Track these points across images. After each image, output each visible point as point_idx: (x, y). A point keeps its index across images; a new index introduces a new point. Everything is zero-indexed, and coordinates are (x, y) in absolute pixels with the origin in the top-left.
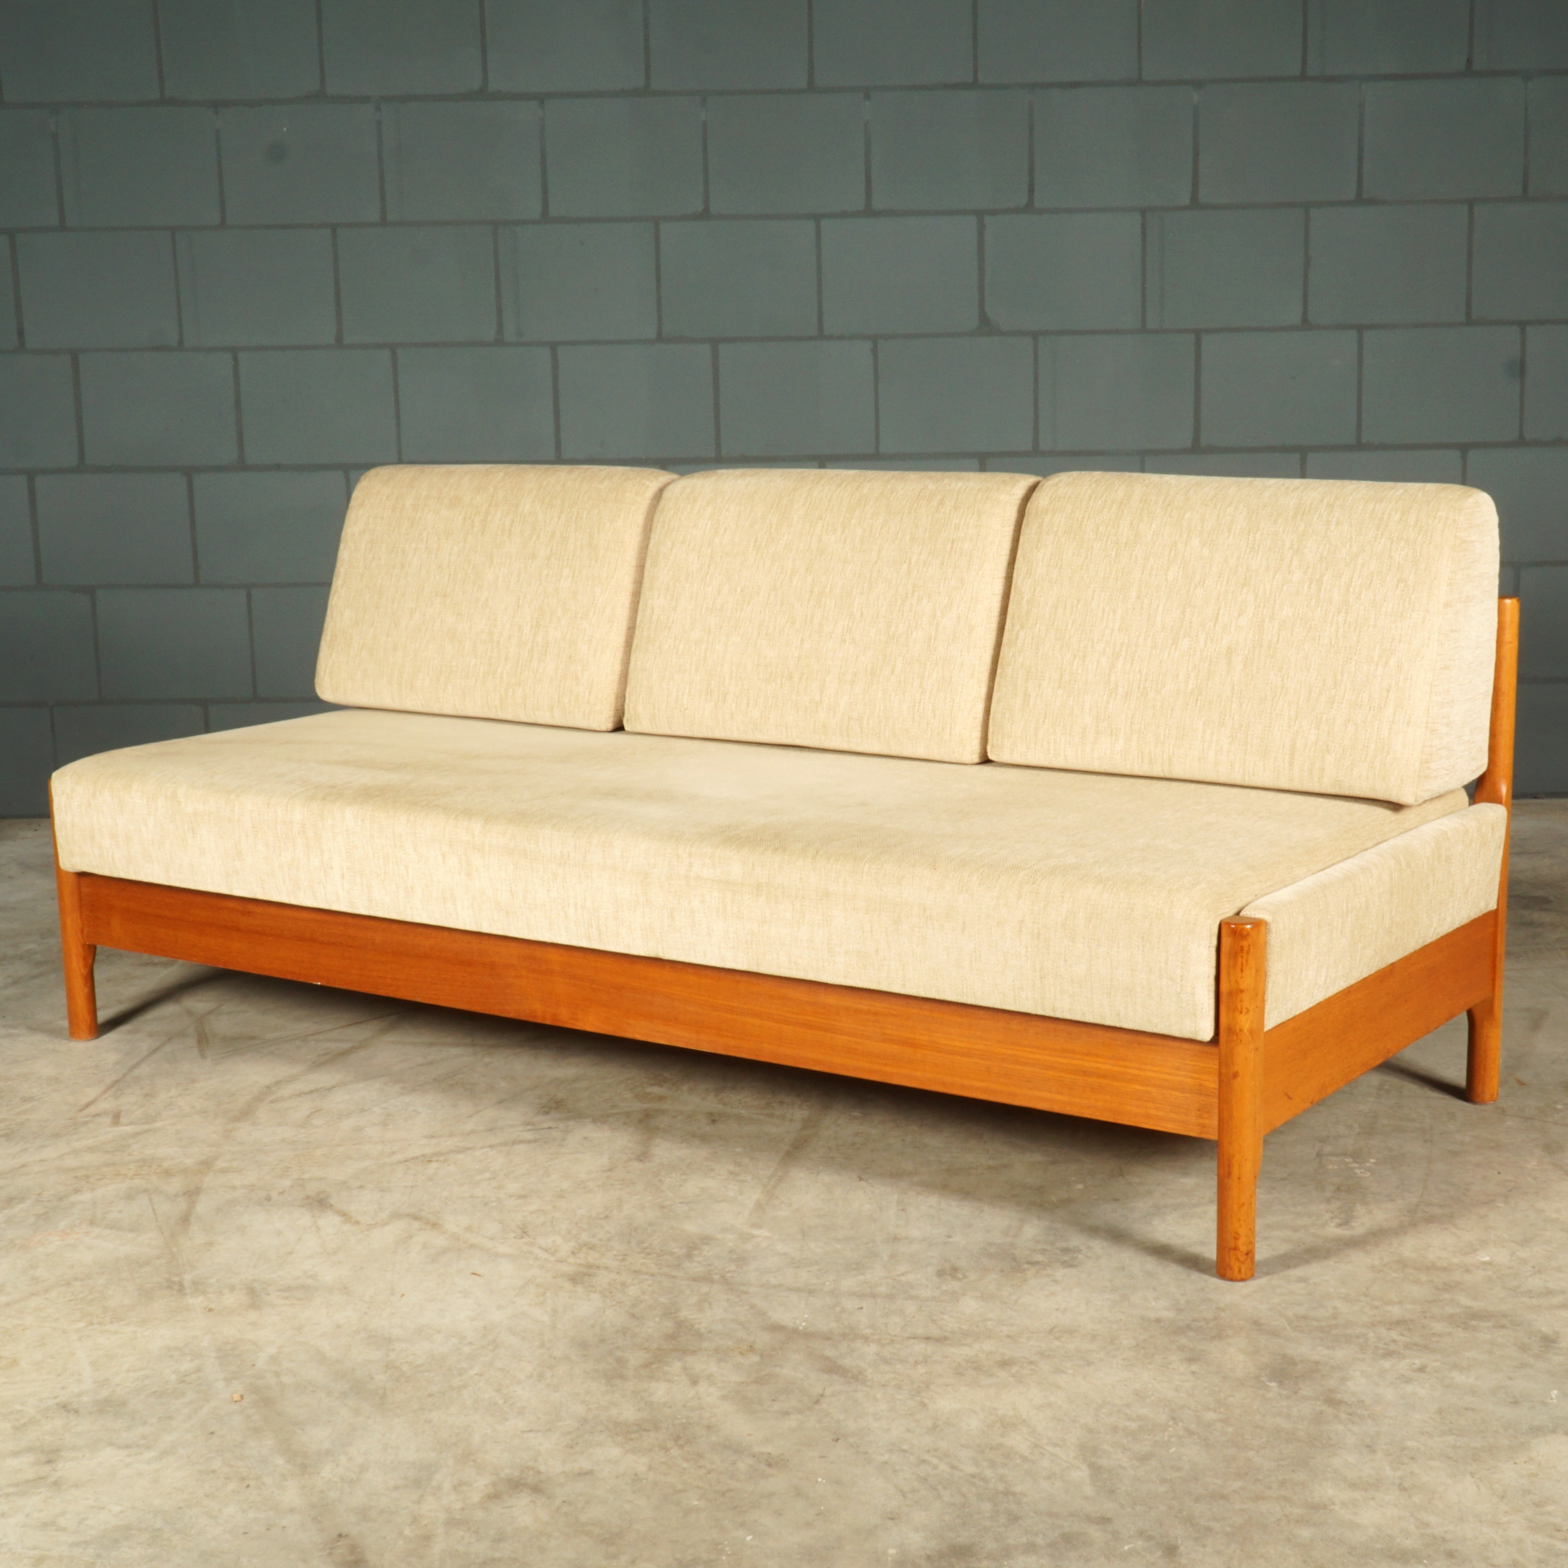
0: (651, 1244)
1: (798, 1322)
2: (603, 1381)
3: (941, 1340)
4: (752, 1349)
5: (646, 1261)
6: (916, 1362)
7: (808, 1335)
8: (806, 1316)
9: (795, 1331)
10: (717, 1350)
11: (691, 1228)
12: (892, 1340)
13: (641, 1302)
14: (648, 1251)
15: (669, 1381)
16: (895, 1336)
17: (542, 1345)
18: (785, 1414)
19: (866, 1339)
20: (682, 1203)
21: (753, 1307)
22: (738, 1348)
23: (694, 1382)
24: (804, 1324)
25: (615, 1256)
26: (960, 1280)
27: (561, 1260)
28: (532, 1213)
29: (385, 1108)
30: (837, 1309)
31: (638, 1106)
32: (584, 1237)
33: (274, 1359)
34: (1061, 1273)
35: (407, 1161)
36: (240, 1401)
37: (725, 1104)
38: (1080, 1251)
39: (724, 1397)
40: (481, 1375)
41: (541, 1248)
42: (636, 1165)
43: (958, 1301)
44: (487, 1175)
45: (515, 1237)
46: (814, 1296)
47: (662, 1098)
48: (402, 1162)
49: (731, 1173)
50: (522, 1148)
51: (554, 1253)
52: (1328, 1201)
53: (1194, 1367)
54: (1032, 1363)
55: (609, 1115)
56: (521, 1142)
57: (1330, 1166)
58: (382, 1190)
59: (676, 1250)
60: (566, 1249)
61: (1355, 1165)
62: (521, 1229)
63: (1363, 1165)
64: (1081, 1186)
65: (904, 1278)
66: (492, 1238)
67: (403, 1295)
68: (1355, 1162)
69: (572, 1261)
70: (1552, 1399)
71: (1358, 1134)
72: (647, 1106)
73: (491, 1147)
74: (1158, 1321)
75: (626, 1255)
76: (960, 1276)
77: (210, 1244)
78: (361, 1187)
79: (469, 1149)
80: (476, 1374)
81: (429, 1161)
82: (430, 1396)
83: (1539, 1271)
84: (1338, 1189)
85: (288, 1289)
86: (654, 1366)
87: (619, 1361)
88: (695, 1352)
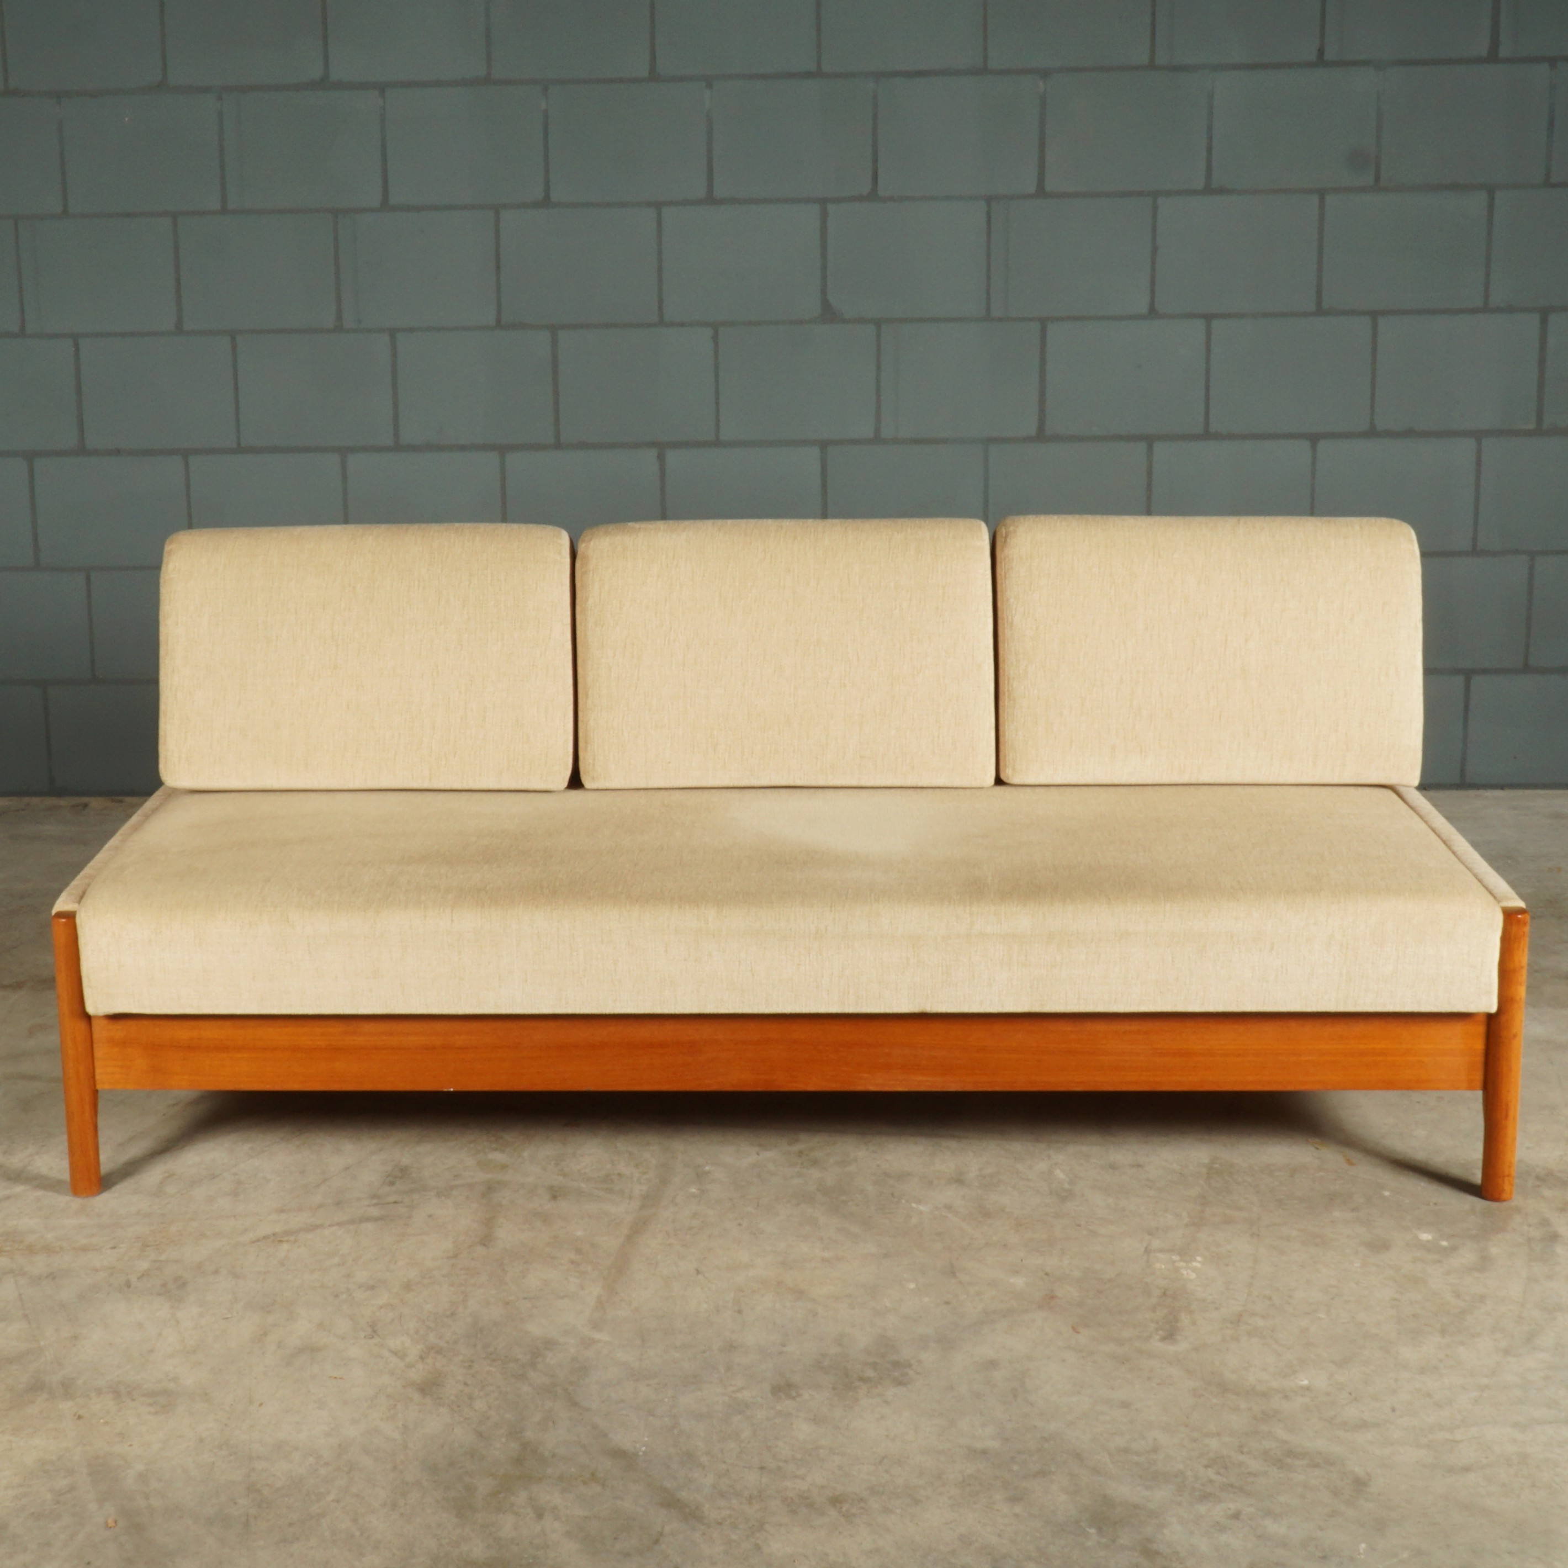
0: (496, 1349)
1: (638, 1446)
2: (454, 1512)
4: (593, 1477)
5: (491, 1369)
7: (647, 1462)
8: (645, 1439)
9: (635, 1457)
10: (561, 1478)
11: (535, 1329)
12: (728, 1470)
13: (488, 1418)
14: (494, 1356)
15: (516, 1514)
16: (733, 1467)
17: (395, 1468)
18: (627, 1555)
19: (703, 1468)
20: (525, 1299)
21: (595, 1427)
22: (581, 1476)
23: (540, 1515)
24: (644, 1449)
25: (462, 1362)
26: (794, 1398)
27: (410, 1366)
28: (381, 1307)
29: (235, 1174)
30: (676, 1432)
31: (481, 1176)
32: (432, 1338)
33: (142, 1478)
34: (891, 1392)
35: (258, 1240)
36: (114, 1527)
37: (565, 1175)
38: (910, 1366)
39: (568, 1534)
40: (338, 1502)
41: (390, 1351)
42: (481, 1250)
43: (792, 1424)
44: (336, 1260)
45: (365, 1337)
46: (653, 1415)
47: (504, 1167)
48: (253, 1242)
49: (572, 1262)
50: (369, 1226)
51: (402, 1357)
52: (1154, 1309)
53: (1018, 1509)
54: (862, 1500)
55: (453, 1188)
56: (368, 1219)
57: (1158, 1266)
58: (236, 1276)
59: (520, 1356)
60: (414, 1352)
61: (1182, 1264)
62: (371, 1326)
63: (1190, 1265)
64: (912, 1286)
65: (739, 1395)
66: (343, 1339)
67: (261, 1405)
68: (1181, 1260)
69: (420, 1366)
70: (1359, 1554)
71: (1186, 1225)
72: (489, 1176)
73: (339, 1224)
74: (984, 1452)
75: (472, 1361)
76: (794, 1393)
77: (76, 1338)
78: (216, 1272)
79: (317, 1227)
80: (333, 1501)
81: (281, 1241)
82: (291, 1525)
83: (1355, 1399)
84: (1164, 1294)
85: (152, 1394)
86: (501, 1496)
87: (468, 1488)
88: (540, 1480)
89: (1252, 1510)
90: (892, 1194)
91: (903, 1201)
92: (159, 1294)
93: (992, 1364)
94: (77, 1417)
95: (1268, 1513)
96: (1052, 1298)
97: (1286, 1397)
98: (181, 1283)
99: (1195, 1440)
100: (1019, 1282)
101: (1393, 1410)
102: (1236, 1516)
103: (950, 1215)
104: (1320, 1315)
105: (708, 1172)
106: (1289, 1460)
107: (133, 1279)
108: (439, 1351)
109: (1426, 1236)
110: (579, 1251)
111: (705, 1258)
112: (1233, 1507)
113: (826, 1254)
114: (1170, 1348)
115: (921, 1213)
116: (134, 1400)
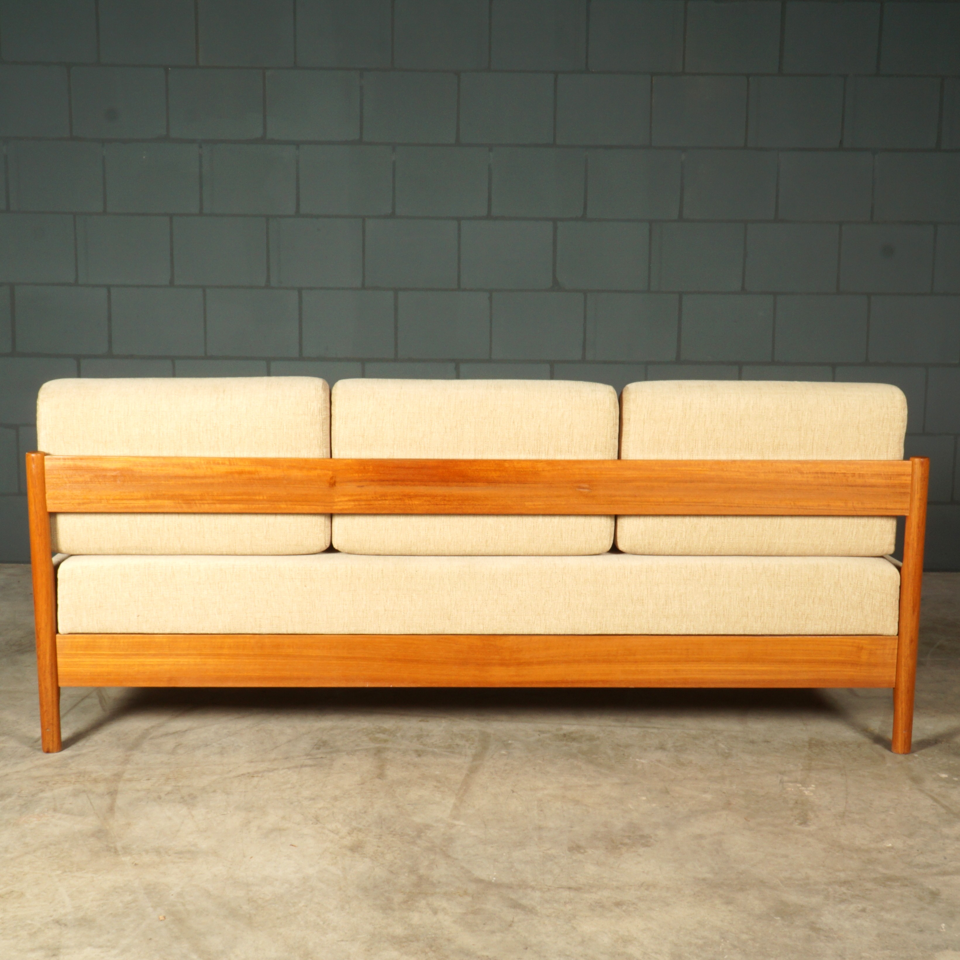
0: (395, 829)
1: (491, 877)
2: (381, 911)
3: (578, 889)
4: (466, 893)
5: (394, 839)
6: (565, 902)
7: (498, 885)
8: (495, 874)
9: (490, 883)
10: (445, 894)
11: (418, 819)
12: (549, 889)
13: (395, 864)
14: (394, 833)
15: (420, 912)
16: (550, 886)
17: (340, 889)
18: (493, 932)
19: (533, 888)
20: (409, 804)
21: (462, 868)
22: (458, 893)
23: (435, 912)
24: (494, 879)
25: (375, 835)
26: (582, 853)
27: (342, 838)
28: (320, 809)
29: (220, 744)
30: (513, 870)
31: (372, 745)
32: (354, 824)
33: (180, 895)
34: (641, 850)
35: (239, 776)
36: (164, 920)
37: (424, 745)
38: (651, 837)
39: (455, 922)
40: (306, 906)
41: (329, 830)
42: (377, 781)
43: (584, 866)
44: (289, 786)
45: (312, 824)
46: (498, 862)
47: (386, 741)
48: (236, 777)
49: (436, 787)
50: (307, 769)
51: (337, 834)
52: (792, 809)
53: (730, 908)
54: (634, 904)
55: (356, 751)
56: (306, 766)
57: (789, 789)
58: (227, 794)
59: (411, 833)
60: (344, 831)
61: (803, 788)
62: (315, 818)
63: (808, 789)
64: (644, 798)
65: (549, 852)
66: (299, 824)
67: (251, 857)
68: (803, 786)
69: (349, 838)
70: (942, 929)
71: (802, 770)
72: (377, 745)
73: (288, 768)
74: (704, 880)
75: (381, 835)
76: (582, 851)
77: (129, 824)
78: (214, 791)
79: (275, 769)
80: (303, 906)
81: (253, 777)
82: (278, 918)
83: (922, 853)
84: (796, 803)
85: (181, 853)
86: (409, 903)
87: (388, 899)
88: (432, 895)
89: (872, 907)
90: (624, 754)
91: (631, 758)
92: (180, 802)
93: (700, 837)
94: (134, 864)
95: (882, 909)
96: (730, 804)
97: (880, 852)
98: (193, 797)
99: (831, 873)
100: (708, 797)
101: (945, 858)
102: (864, 910)
103: (660, 765)
104: (891, 813)
105: (511, 744)
106: (889, 883)
107: (162, 795)
108: (360, 830)
109: (944, 776)
110: (439, 781)
111: (516, 785)
112: (861, 906)
113: (589, 783)
114: (806, 829)
115: (643, 763)
116: (170, 856)
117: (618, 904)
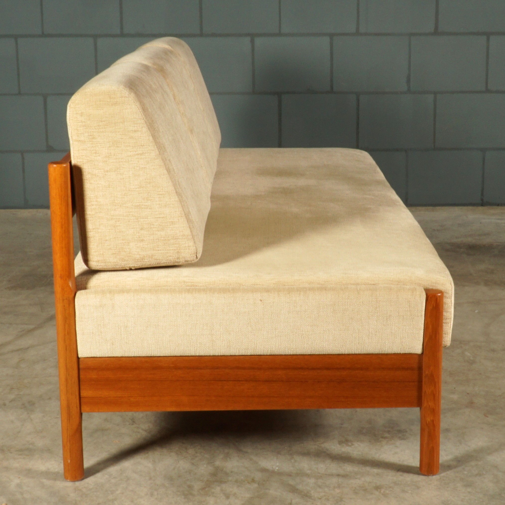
1: (274, 467)
2: (183, 497)
3: (345, 476)
4: (253, 481)
6: (334, 487)
7: (280, 474)
8: (278, 464)
9: (273, 472)
10: (236, 481)
12: (321, 476)
15: (215, 497)
17: (150, 479)
19: (308, 476)
21: (250, 460)
22: (247, 480)
23: (228, 497)
24: (277, 468)
28: (136, 412)
34: (398, 443)
38: (406, 432)
40: (122, 494)
41: (143, 430)
45: (129, 424)
53: (469, 490)
54: (390, 487)
62: (131, 420)
66: (118, 425)
76: (350, 444)
80: (120, 493)
85: (21, 450)
86: (207, 489)
87: (189, 487)
88: (225, 482)
116: (11, 453)
117: (377, 488)
